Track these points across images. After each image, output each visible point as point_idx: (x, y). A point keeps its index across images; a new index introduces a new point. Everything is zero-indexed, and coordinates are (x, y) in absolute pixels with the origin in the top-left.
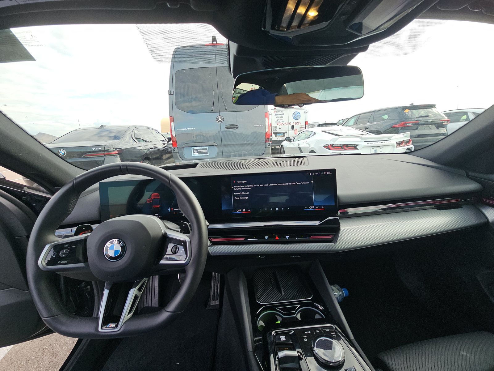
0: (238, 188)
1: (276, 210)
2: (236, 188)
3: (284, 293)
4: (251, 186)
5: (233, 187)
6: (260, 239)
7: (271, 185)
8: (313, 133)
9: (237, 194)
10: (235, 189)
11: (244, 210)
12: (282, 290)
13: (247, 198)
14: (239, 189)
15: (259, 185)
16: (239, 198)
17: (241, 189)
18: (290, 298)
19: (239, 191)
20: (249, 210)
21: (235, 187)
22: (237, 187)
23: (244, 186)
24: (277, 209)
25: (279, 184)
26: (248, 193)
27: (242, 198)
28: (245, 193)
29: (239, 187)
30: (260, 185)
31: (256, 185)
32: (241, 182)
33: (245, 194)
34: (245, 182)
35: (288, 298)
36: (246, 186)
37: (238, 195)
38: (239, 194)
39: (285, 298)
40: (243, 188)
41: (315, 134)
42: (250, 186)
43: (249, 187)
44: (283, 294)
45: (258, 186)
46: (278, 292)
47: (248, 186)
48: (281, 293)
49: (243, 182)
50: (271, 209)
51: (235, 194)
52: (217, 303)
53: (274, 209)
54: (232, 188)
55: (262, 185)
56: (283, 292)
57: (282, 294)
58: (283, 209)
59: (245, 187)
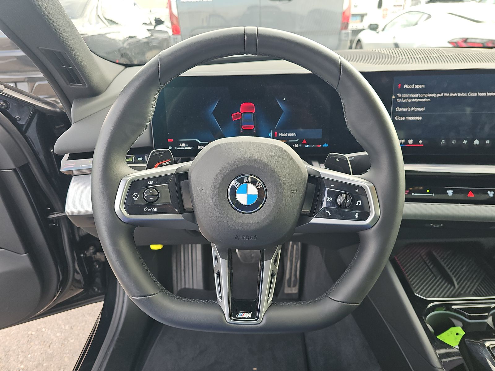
0: (405, 98)
1: (474, 144)
2: (401, 98)
3: (458, 284)
4: (432, 95)
5: (396, 96)
6: (438, 194)
7: (472, 94)
8: (426, 16)
9: (401, 110)
10: (398, 100)
11: (411, 141)
12: (454, 280)
13: (420, 118)
14: (406, 100)
15: (448, 95)
16: (403, 118)
17: (410, 100)
18: (471, 293)
19: (406, 105)
20: (420, 142)
21: (399, 95)
22: (404, 96)
23: (417, 95)
24: (476, 142)
25: (489, 94)
26: (423, 109)
27: (410, 118)
28: (416, 109)
29: (407, 96)
30: (451, 95)
31: (442, 95)
32: (413, 86)
33: (418, 111)
34: (420, 86)
35: (467, 292)
36: (422, 95)
37: (403, 111)
38: (405, 109)
39: (462, 292)
40: (415, 98)
41: (430, 16)
42: (429, 95)
43: (428, 98)
44: (457, 286)
45: (446, 97)
46: (444, 282)
47: (426, 95)
48: (453, 284)
49: (417, 86)
50: (465, 142)
51: (398, 109)
52: (295, 290)
53: (471, 142)
54: (394, 97)
55: (455, 95)
56: (456, 283)
57: (455, 287)
58: (488, 142)
59: (418, 98)
